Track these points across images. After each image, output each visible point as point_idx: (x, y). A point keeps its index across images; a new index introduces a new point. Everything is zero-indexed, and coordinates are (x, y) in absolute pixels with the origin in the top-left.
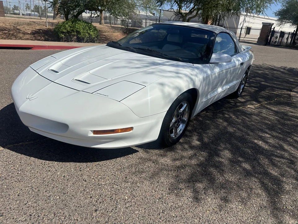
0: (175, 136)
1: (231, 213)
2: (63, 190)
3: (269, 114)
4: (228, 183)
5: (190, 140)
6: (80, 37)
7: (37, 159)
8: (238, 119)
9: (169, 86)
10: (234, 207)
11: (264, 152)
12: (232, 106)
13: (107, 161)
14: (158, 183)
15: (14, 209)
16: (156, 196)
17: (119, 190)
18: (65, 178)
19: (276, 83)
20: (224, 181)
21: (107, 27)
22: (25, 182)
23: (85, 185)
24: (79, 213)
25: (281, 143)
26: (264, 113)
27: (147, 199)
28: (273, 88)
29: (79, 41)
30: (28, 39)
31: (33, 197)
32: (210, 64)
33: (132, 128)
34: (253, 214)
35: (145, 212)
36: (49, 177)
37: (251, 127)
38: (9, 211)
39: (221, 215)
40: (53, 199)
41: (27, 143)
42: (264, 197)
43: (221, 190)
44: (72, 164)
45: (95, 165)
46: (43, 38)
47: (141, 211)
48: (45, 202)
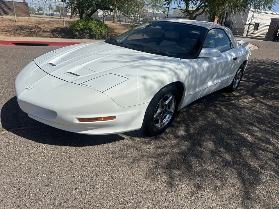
0: (161, 126)
1: (202, 200)
2: (51, 169)
3: (262, 108)
4: (205, 172)
5: (176, 130)
6: (92, 34)
7: (34, 142)
8: (228, 112)
9: (151, 79)
10: (206, 193)
11: (248, 144)
12: (225, 99)
13: (94, 146)
14: (137, 167)
15: (6, 183)
16: (133, 180)
17: (100, 172)
18: (55, 159)
19: (276, 78)
20: (201, 170)
21: (118, 25)
22: (20, 160)
23: (70, 166)
24: (60, 190)
25: (268, 136)
26: (257, 107)
27: (124, 181)
28: (272, 83)
29: (91, 38)
30: (47, 37)
31: (25, 174)
32: (199, 59)
33: (114, 117)
34: (223, 202)
35: (120, 193)
36: (41, 157)
37: (240, 120)
38: (2, 185)
39: (191, 200)
40: (41, 177)
41: (28, 127)
42: (238, 187)
43: (196, 178)
44: (63, 147)
45: (83, 149)
46: (60, 36)
47: (116, 192)
48: (34, 179)
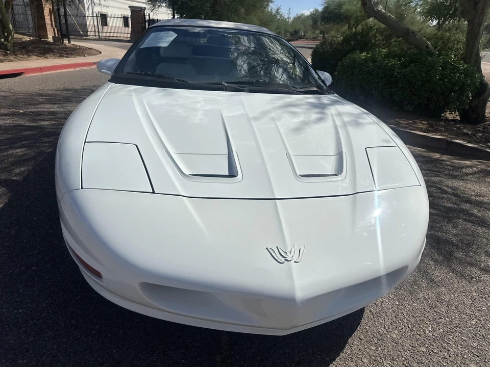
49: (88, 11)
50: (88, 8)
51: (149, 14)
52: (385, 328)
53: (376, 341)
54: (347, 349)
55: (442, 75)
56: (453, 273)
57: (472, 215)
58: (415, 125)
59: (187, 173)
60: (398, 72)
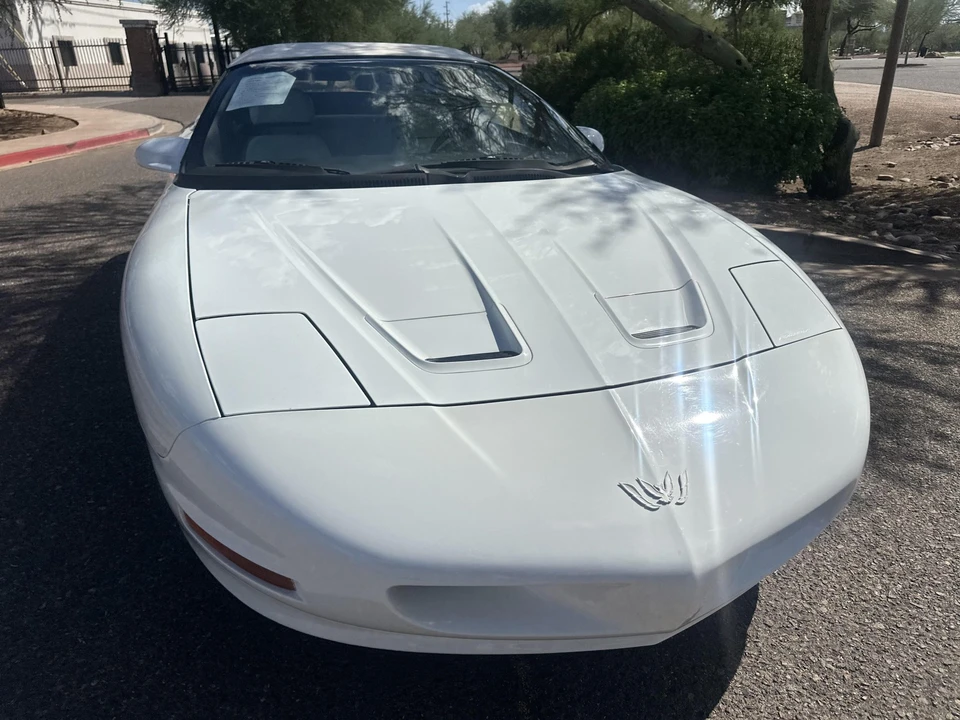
49: (31, 37)
50: (30, 30)
51: (166, 34)
52: (803, 599)
53: (796, 625)
54: (750, 648)
55: (773, 113)
56: (886, 478)
57: (886, 367)
58: (737, 210)
59: (423, 358)
60: (693, 115)
